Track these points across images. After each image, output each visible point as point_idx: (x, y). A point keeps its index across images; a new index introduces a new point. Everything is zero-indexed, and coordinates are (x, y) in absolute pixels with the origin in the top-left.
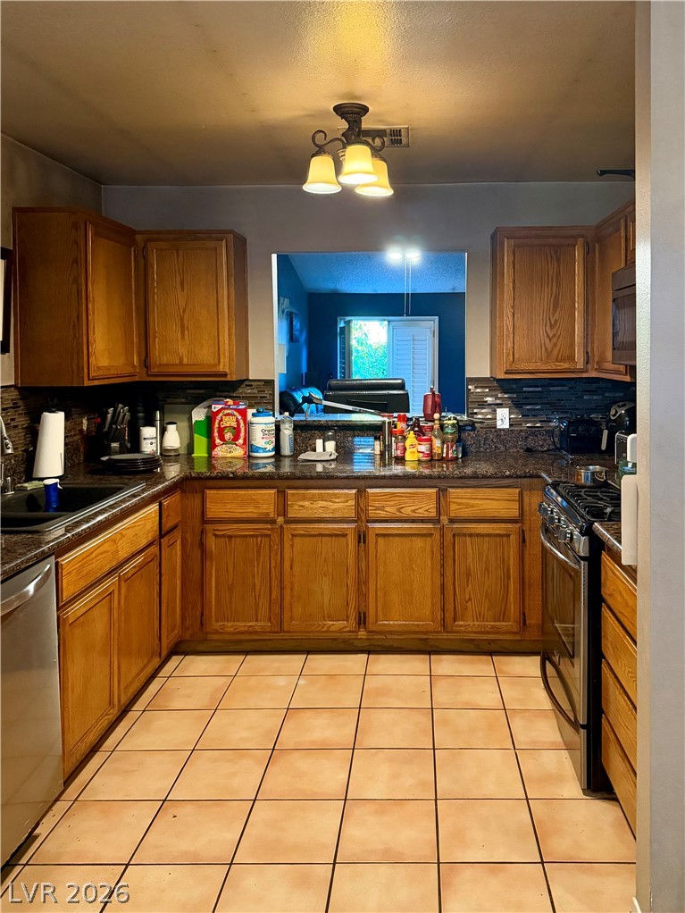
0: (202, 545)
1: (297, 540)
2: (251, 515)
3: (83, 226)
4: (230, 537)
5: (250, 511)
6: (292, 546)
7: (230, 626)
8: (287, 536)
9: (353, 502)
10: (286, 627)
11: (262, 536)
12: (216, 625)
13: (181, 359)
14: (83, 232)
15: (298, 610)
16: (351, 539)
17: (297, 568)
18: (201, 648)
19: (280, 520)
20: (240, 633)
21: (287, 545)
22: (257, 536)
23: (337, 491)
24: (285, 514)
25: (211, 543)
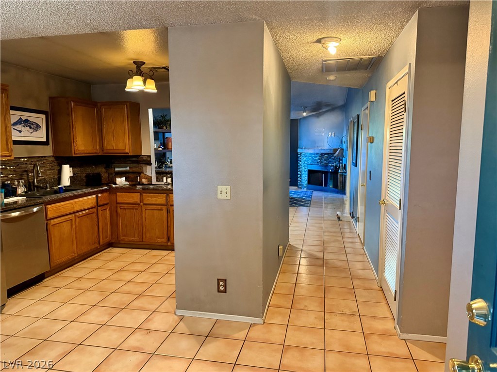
0: (116, 211)
1: (147, 211)
2: (132, 202)
3: (70, 103)
4: (125, 209)
5: (131, 201)
6: (145, 213)
7: (126, 239)
8: (144, 210)
9: (165, 199)
10: (144, 240)
11: (136, 209)
12: (122, 238)
13: (113, 148)
14: (70, 105)
15: (148, 235)
16: (165, 212)
17: (147, 220)
18: (120, 246)
19: (142, 204)
20: (129, 241)
21: (143, 212)
22: (134, 209)
23: (160, 195)
24: (143, 202)
25: (119, 211)
